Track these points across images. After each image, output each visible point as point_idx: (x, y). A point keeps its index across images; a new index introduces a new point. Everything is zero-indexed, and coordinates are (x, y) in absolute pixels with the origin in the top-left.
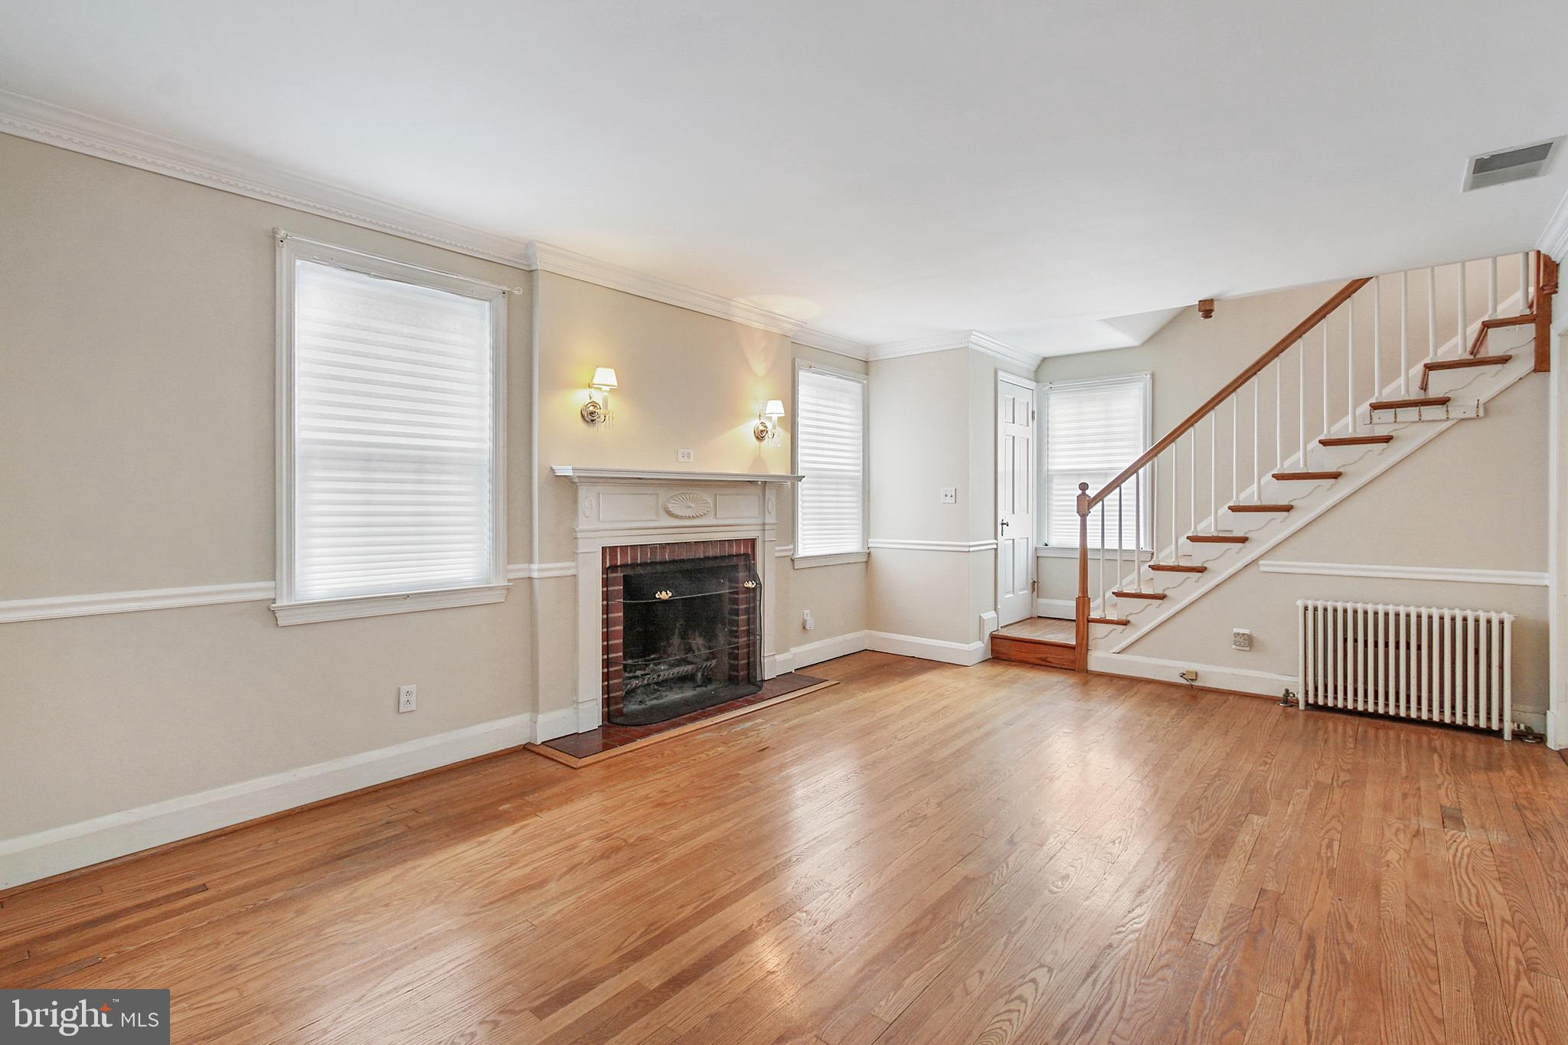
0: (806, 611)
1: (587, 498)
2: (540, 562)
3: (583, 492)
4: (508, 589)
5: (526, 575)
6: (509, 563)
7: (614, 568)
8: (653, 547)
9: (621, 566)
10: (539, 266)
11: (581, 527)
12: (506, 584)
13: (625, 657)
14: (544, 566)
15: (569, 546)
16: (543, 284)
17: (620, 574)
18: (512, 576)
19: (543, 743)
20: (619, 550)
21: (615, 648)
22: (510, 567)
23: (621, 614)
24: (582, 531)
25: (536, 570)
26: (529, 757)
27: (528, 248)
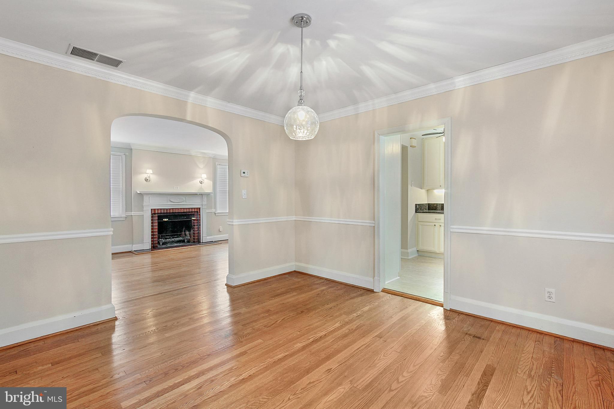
0: (220, 227)
1: (146, 198)
2: (134, 212)
3: (145, 197)
4: (126, 217)
5: (131, 215)
6: (126, 212)
7: (155, 214)
8: (167, 209)
9: (157, 213)
10: (132, 148)
11: (144, 204)
12: (125, 216)
13: (158, 234)
14: (134, 213)
15: (141, 208)
16: (133, 152)
17: (157, 215)
18: (126, 215)
19: (134, 251)
20: (156, 210)
21: (155, 232)
22: (126, 213)
23: (157, 224)
24: (144, 205)
25: (133, 213)
26: (131, 254)
27: (129, 144)
